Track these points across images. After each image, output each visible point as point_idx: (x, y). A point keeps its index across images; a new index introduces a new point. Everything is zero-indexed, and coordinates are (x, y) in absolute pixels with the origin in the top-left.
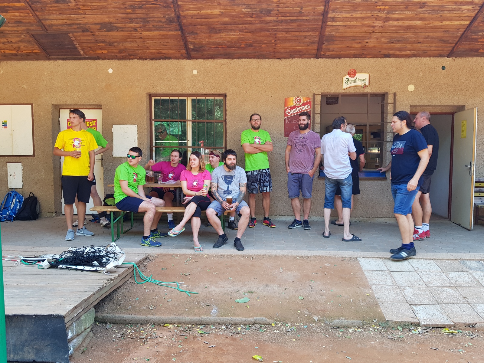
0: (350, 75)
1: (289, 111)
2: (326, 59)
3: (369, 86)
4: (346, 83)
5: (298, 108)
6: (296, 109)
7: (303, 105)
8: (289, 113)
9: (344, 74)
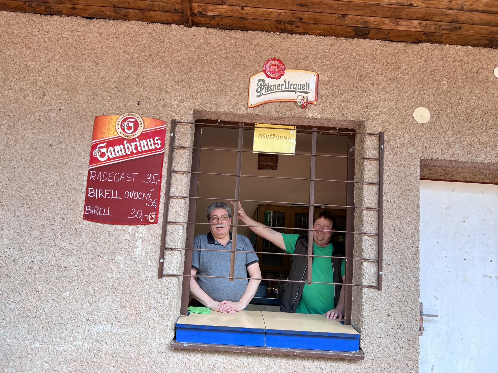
0: (268, 73)
1: (103, 150)
2: (211, 30)
3: (316, 103)
4: (257, 92)
5: (128, 145)
6: (122, 146)
7: (143, 136)
8: (103, 155)
9: (253, 68)
